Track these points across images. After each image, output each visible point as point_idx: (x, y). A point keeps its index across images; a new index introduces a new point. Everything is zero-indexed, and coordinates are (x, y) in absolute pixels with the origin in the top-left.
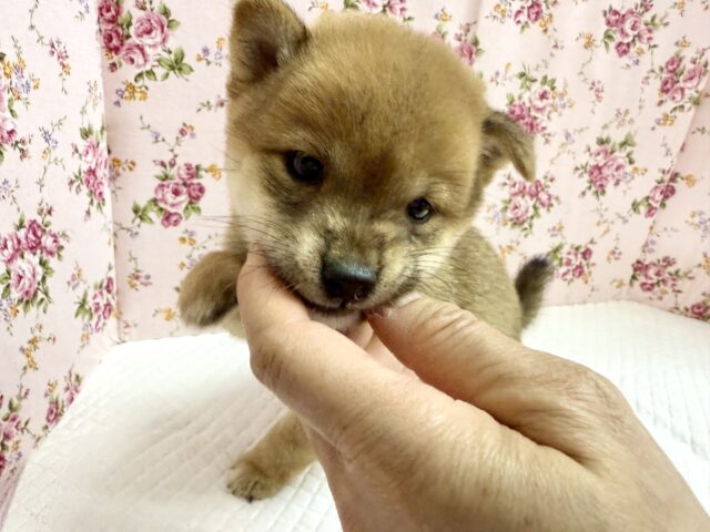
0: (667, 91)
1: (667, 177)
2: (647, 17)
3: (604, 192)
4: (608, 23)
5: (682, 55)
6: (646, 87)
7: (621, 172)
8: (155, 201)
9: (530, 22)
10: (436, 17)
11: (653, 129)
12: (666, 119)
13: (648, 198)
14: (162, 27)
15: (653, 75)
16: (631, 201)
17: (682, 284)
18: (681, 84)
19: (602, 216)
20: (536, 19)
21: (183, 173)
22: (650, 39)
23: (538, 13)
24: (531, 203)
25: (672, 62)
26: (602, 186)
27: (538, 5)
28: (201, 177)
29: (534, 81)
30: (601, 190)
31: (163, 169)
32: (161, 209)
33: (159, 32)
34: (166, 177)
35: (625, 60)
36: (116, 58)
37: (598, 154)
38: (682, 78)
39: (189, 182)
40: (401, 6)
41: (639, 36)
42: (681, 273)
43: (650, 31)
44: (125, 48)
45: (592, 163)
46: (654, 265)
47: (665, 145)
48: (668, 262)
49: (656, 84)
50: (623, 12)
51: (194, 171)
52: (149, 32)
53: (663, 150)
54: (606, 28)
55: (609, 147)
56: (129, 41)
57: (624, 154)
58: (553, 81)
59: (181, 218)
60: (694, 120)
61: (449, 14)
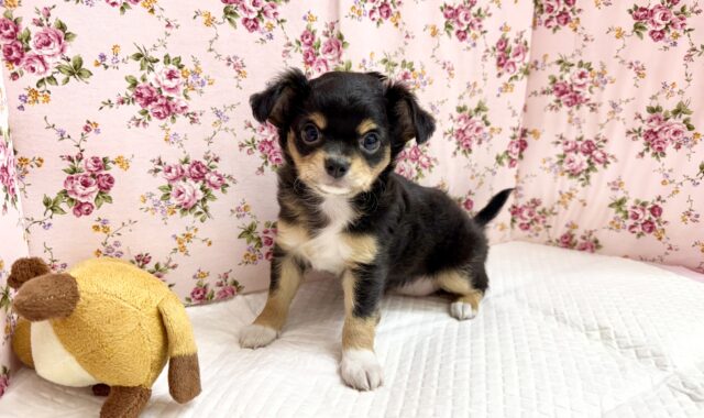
0: (502, 65)
1: (518, 133)
2: (474, 10)
3: (470, 151)
4: (446, 16)
5: (507, 37)
6: (486, 64)
7: (481, 132)
8: (65, 193)
9: (383, 20)
10: (305, 18)
11: (499, 96)
12: (506, 88)
13: (507, 152)
14: (60, 39)
15: (489, 54)
16: (495, 155)
17: (551, 220)
18: (511, 59)
19: (473, 170)
20: (387, 16)
21: (91, 165)
22: (480, 26)
23: (388, 12)
24: (414, 166)
25: (500, 43)
26: (467, 146)
27: (387, 6)
28: (109, 168)
29: (396, 65)
30: (468, 150)
31: (70, 163)
32: (72, 200)
33: (57, 44)
34: (74, 170)
35: (465, 44)
36: (17, 69)
37: (460, 120)
38: (511, 55)
39: (97, 174)
40: (274, 11)
41: (471, 25)
42: (547, 211)
43: (479, 21)
44: (26, 58)
45: (456, 128)
46: (525, 207)
47: (510, 108)
48: (535, 203)
49: (492, 61)
50: (456, 7)
51: (101, 164)
52: (47, 44)
53: (510, 112)
54: (445, 20)
55: (466, 113)
56: (29, 53)
57: (480, 118)
58: (411, 64)
59: (93, 207)
60: (528, 86)
61: (314, 15)
